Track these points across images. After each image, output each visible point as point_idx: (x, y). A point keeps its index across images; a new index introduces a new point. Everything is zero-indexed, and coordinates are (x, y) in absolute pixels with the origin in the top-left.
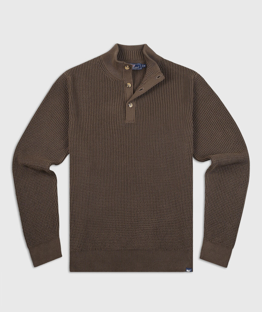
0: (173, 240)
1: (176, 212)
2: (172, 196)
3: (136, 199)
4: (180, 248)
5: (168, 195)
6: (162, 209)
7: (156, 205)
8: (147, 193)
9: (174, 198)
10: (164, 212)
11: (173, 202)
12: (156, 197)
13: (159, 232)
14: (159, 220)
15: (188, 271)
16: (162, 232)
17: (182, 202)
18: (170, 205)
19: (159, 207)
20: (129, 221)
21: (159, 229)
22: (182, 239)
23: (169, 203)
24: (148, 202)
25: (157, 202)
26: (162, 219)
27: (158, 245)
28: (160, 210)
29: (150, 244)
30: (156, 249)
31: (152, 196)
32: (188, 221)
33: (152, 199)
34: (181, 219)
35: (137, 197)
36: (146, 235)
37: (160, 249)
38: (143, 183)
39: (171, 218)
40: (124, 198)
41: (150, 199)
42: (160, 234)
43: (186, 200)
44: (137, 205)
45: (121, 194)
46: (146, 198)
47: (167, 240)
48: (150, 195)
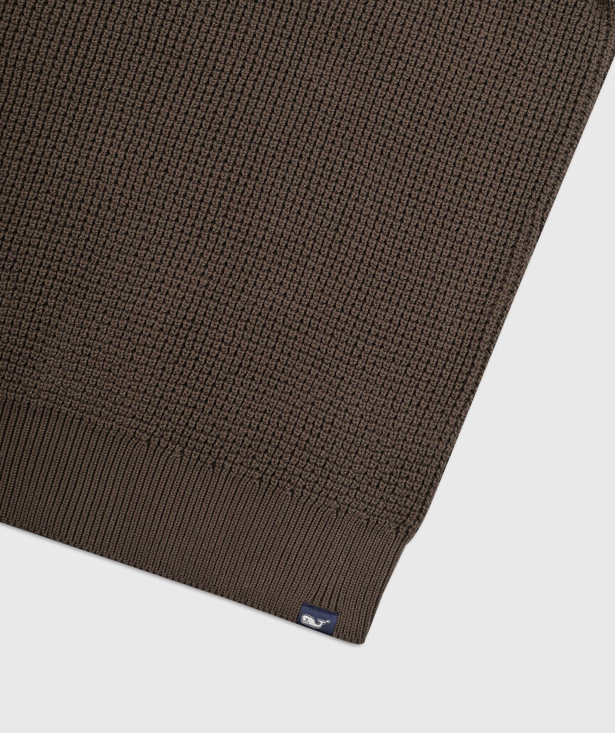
0: (267, 418)
1: (326, 271)
2: (334, 176)
3: (119, 134)
4: (301, 483)
5: (311, 166)
6: (252, 231)
7: (225, 204)
8: (197, 122)
9: (339, 188)
10: (262, 253)
11: (330, 214)
12: (240, 161)
13: (198, 346)
14: (220, 288)
15: (311, 621)
16: (214, 352)
17: (378, 226)
18: (308, 223)
19: (239, 217)
20: (43, 244)
21: (204, 329)
22: (324, 435)
23: (304, 212)
24: (188, 175)
25: (239, 189)
26: (240, 286)
27: (175, 418)
28: (241, 237)
29: (131, 394)
30: (154, 442)
31: (217, 146)
32: (379, 342)
33: (210, 163)
34: (344, 317)
35: (130, 129)
36: (123, 344)
37: (178, 449)
38: (193, 59)
39: (290, 294)
40: (53, 108)
41: (202, 161)
42: (203, 358)
43: (407, 219)
44: (115, 171)
45: (44, 78)
46: (179, 144)
47: (235, 408)
48: (211, 135)
